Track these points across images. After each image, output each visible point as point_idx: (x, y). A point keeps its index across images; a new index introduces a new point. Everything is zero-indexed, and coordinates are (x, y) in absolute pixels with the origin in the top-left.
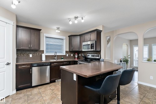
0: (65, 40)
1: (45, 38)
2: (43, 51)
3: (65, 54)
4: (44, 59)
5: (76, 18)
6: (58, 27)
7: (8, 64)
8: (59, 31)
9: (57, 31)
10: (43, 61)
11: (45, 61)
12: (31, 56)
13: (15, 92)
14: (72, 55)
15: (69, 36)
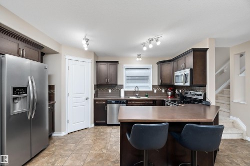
0: (151, 70)
1: (124, 70)
2: (123, 85)
3: (151, 90)
4: (122, 95)
5: (151, 40)
6: (139, 54)
7: (87, 99)
8: (140, 59)
9: (138, 59)
10: (122, 98)
11: (124, 98)
12: (110, 91)
13: (93, 125)
14: (163, 91)
15: (158, 63)
